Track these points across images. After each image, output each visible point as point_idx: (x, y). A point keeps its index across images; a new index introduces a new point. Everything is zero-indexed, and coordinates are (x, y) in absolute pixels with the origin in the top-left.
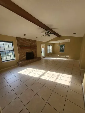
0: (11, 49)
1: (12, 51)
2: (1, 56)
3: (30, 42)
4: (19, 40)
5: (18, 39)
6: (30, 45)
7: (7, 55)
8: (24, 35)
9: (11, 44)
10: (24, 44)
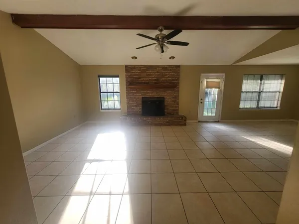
0: (117, 89)
1: (117, 92)
2: (102, 100)
3: (158, 72)
4: (128, 72)
5: (128, 68)
6: (155, 80)
7: (109, 99)
8: (132, 58)
9: (117, 80)
10: (140, 78)
